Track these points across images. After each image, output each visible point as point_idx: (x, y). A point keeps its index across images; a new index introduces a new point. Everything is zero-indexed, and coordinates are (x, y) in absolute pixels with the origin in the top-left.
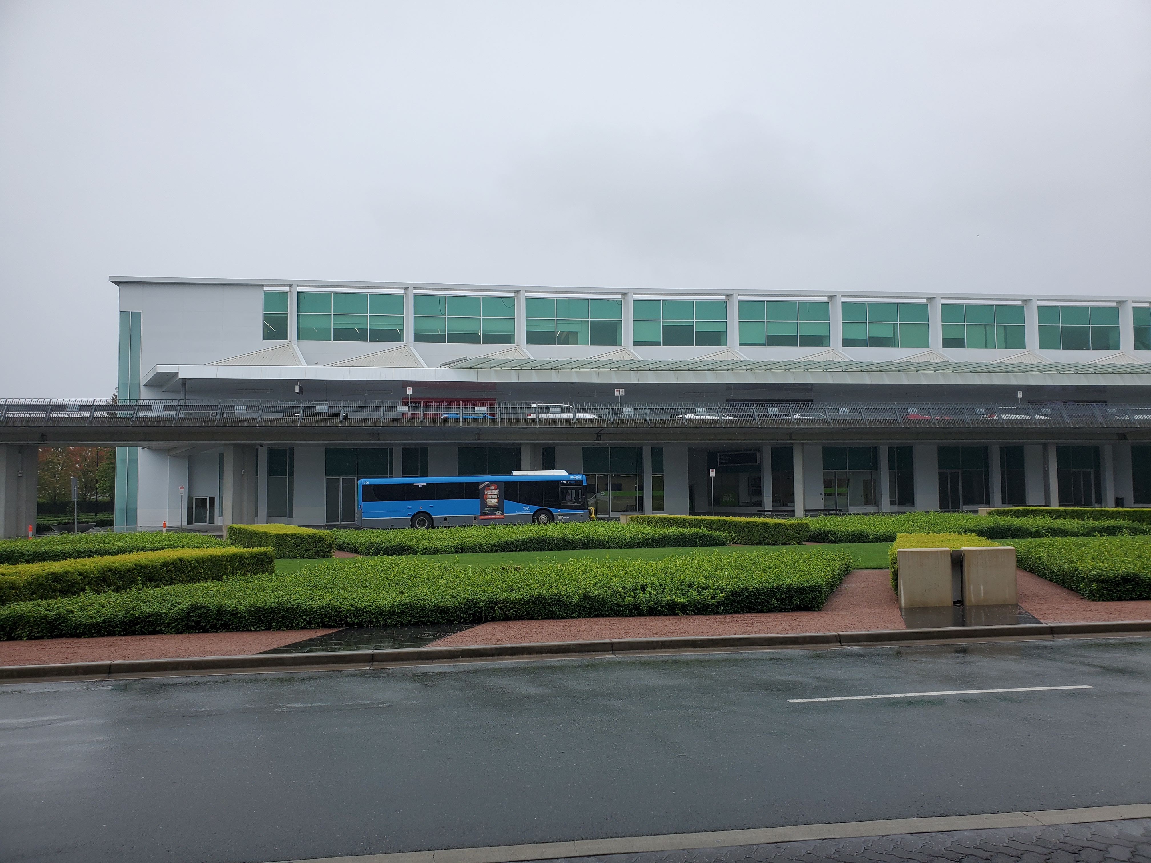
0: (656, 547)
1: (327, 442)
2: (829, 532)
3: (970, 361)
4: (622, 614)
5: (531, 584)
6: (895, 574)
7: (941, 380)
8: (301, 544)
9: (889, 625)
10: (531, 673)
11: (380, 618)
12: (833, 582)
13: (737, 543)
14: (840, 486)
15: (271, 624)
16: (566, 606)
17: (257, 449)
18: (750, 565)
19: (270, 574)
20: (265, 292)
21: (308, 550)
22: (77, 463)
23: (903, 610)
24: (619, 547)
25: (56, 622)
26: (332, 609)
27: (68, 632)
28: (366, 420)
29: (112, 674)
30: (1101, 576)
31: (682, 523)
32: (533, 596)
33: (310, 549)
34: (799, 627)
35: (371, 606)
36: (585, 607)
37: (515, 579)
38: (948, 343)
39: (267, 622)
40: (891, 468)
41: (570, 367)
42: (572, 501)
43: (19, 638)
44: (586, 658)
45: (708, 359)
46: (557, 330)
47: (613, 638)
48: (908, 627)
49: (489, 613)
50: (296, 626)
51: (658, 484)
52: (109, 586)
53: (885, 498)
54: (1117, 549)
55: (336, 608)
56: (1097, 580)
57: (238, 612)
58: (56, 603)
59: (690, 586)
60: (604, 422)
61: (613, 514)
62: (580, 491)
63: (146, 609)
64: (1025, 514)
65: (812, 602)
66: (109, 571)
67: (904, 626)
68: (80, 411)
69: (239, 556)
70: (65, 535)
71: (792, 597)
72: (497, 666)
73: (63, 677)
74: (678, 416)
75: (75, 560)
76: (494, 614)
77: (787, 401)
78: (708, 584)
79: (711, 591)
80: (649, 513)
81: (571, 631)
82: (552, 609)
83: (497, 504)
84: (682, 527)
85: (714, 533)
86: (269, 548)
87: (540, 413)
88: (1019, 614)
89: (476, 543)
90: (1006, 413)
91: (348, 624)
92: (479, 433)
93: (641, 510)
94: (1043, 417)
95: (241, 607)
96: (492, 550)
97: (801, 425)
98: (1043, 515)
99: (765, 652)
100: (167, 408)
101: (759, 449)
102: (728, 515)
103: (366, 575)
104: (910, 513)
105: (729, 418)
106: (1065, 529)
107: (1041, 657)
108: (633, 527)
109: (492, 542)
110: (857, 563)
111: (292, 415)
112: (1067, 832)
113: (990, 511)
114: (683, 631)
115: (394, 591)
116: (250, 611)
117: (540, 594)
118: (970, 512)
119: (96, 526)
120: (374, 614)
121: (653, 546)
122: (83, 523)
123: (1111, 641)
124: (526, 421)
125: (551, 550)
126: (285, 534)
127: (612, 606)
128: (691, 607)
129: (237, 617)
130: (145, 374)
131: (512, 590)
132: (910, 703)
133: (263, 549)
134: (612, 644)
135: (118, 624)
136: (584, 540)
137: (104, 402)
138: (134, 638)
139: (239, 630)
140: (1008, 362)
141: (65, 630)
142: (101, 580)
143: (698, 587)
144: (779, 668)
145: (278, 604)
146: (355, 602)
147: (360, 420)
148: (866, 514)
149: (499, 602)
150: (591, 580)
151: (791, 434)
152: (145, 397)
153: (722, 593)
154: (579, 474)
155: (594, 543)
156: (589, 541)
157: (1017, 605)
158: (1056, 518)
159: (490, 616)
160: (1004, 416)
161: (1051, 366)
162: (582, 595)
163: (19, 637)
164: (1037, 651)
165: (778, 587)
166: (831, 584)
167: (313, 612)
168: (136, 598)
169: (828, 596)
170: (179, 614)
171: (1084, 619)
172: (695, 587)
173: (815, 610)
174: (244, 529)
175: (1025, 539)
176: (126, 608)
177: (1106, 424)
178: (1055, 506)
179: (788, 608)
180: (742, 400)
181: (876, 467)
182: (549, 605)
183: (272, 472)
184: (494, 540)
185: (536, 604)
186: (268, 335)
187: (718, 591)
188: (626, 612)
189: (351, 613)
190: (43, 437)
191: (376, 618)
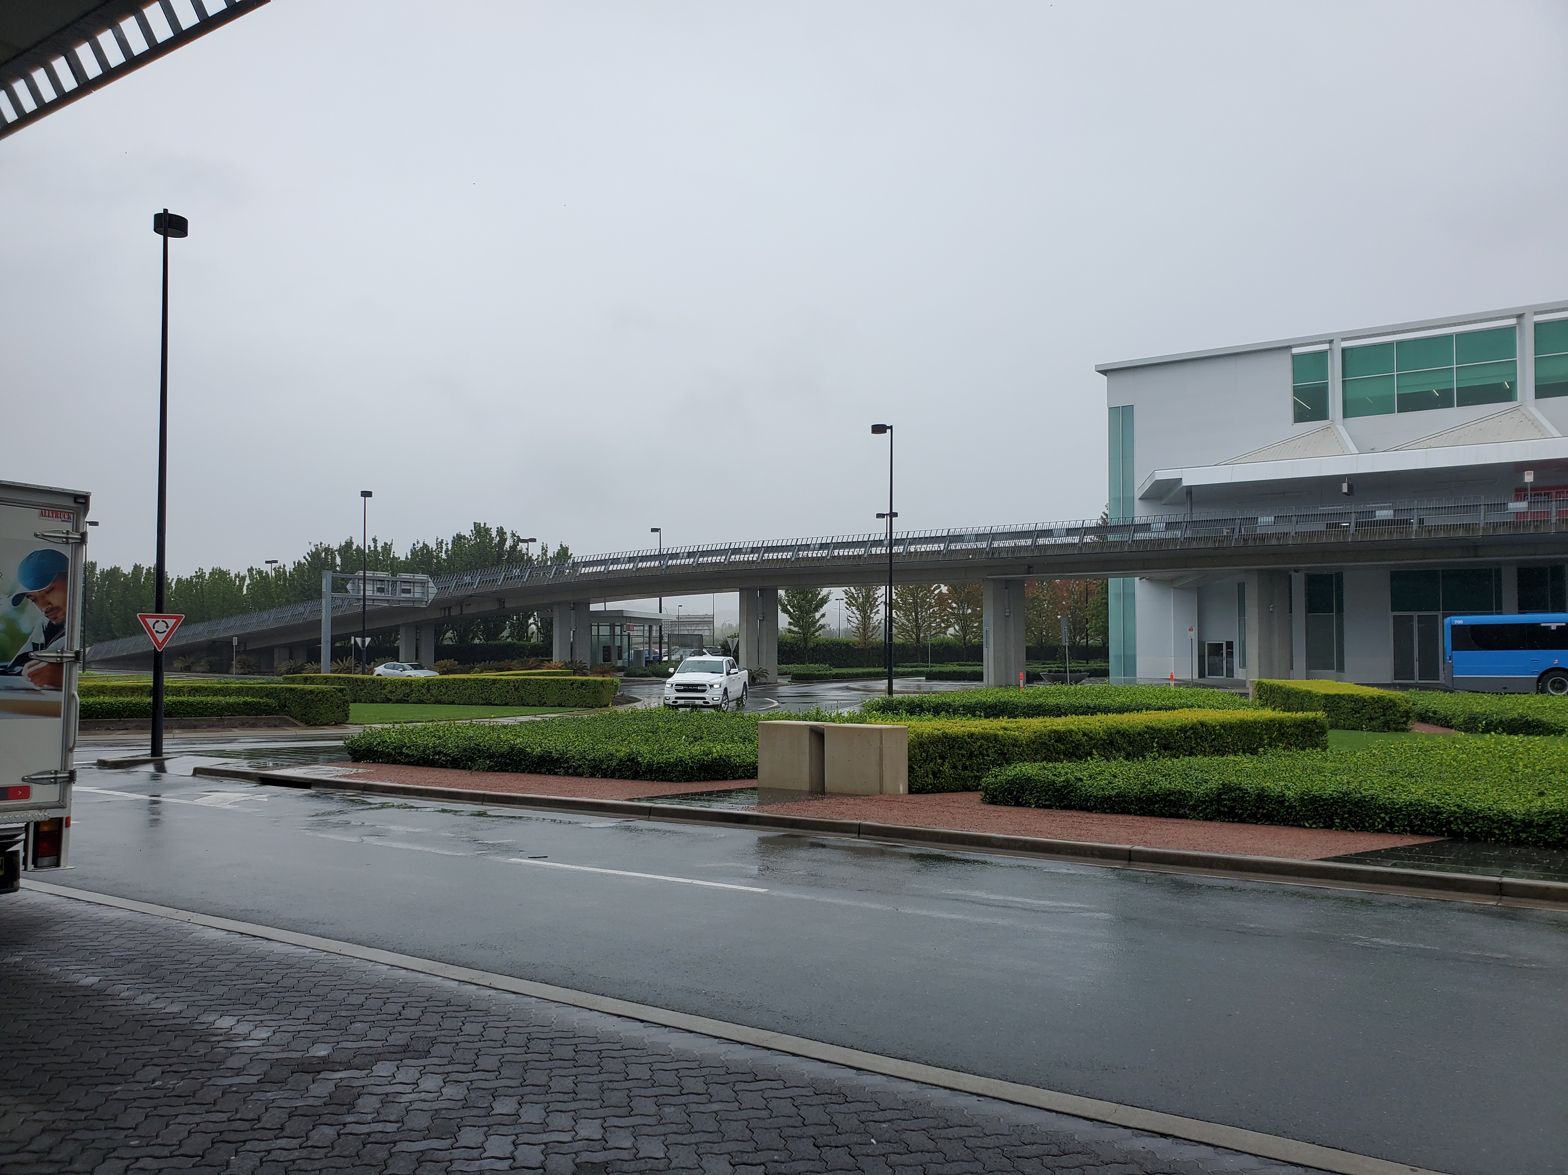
1: (1393, 563)
8: (1362, 709)
11: (1506, 829)
15: (1332, 820)
17: (1291, 576)
19: (1324, 750)
20: (1294, 357)
21: (1372, 719)
22: (1063, 600)
25: (1065, 790)
26: (1425, 808)
27: (1077, 804)
28: (1455, 527)
29: (1133, 863)
33: (1376, 718)
35: (1490, 810)
39: (1328, 817)
43: (1027, 805)
50: (1370, 826)
52: (1118, 751)
55: (1432, 807)
57: (1285, 800)
58: (1063, 768)
63: (1165, 784)
66: (1116, 733)
68: (1068, 535)
69: (1278, 723)
70: (1059, 686)
73: (1079, 858)
75: (1077, 717)
86: (1320, 714)
91: (1451, 832)
95: (1289, 794)
100: (1170, 526)
103: (1473, 761)
111: (1337, 525)
115: (1529, 790)
116: (1302, 799)
119: (1089, 677)
120: (1497, 822)
122: (1075, 672)
126: (1339, 695)
129: (1285, 806)
130: (1141, 484)
133: (1311, 715)
135: (1133, 801)
137: (1093, 524)
138: (1154, 819)
139: (1287, 825)
141: (1075, 801)
142: (1108, 744)
145: (1343, 794)
146: (1463, 801)
147: (1447, 528)
152: (1141, 513)
163: (1026, 803)
167: (1395, 809)
168: (1153, 770)
170: (1207, 795)
174: (1279, 687)
176: (1143, 781)
183: (1312, 607)
186: (1301, 416)
189: (1457, 818)
190: (1030, 569)
191: (1500, 828)
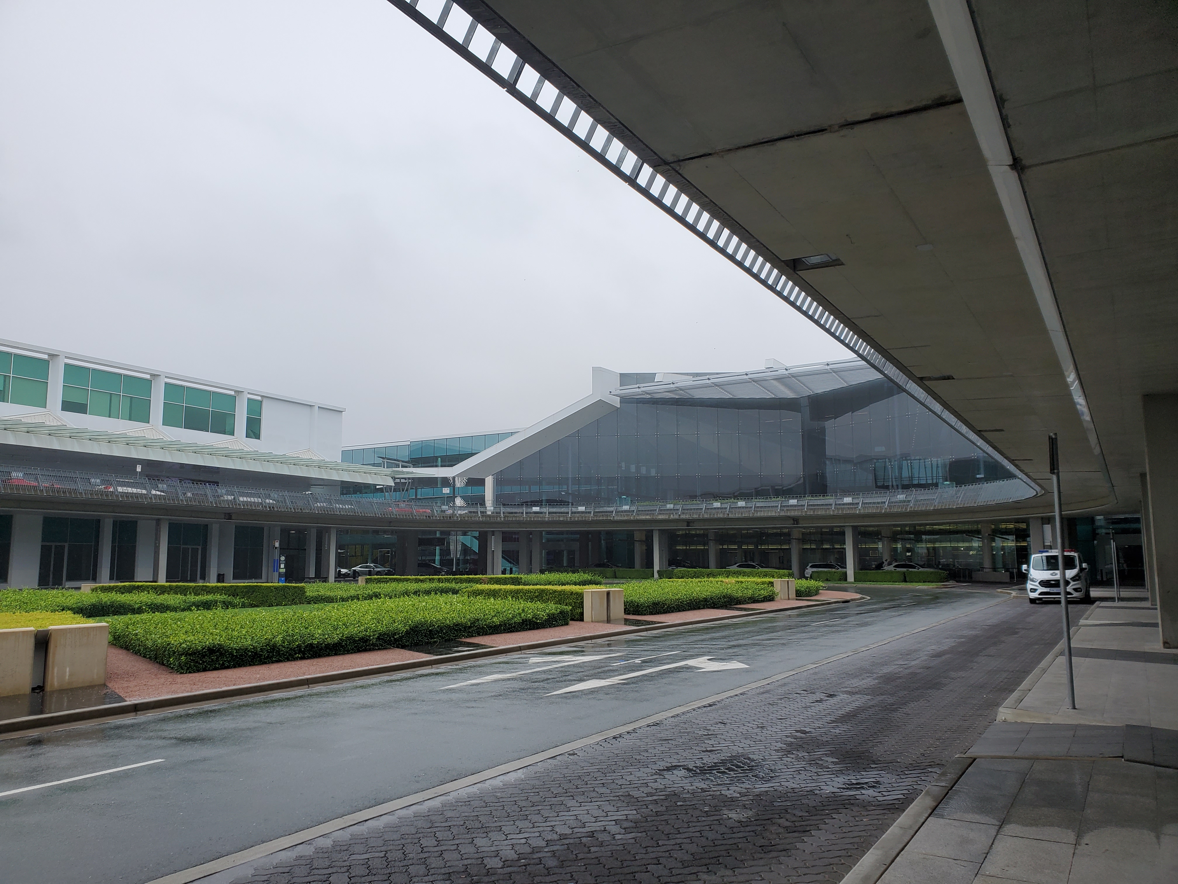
3: (91, 428)
7: (55, 445)
30: (189, 649)
38: (67, 406)
54: (209, 622)
56: (186, 653)
64: (130, 590)
88: (105, 694)
90: (122, 486)
94: (158, 493)
98: (148, 591)
106: (167, 605)
107: (120, 737)
113: (94, 587)
118: (72, 588)
123: (190, 712)
140: (131, 434)
157: (105, 685)
158: (160, 594)
160: (120, 489)
161: (172, 443)
164: (117, 731)
171: (168, 693)
175: (125, 616)
177: (216, 503)
178: (162, 582)
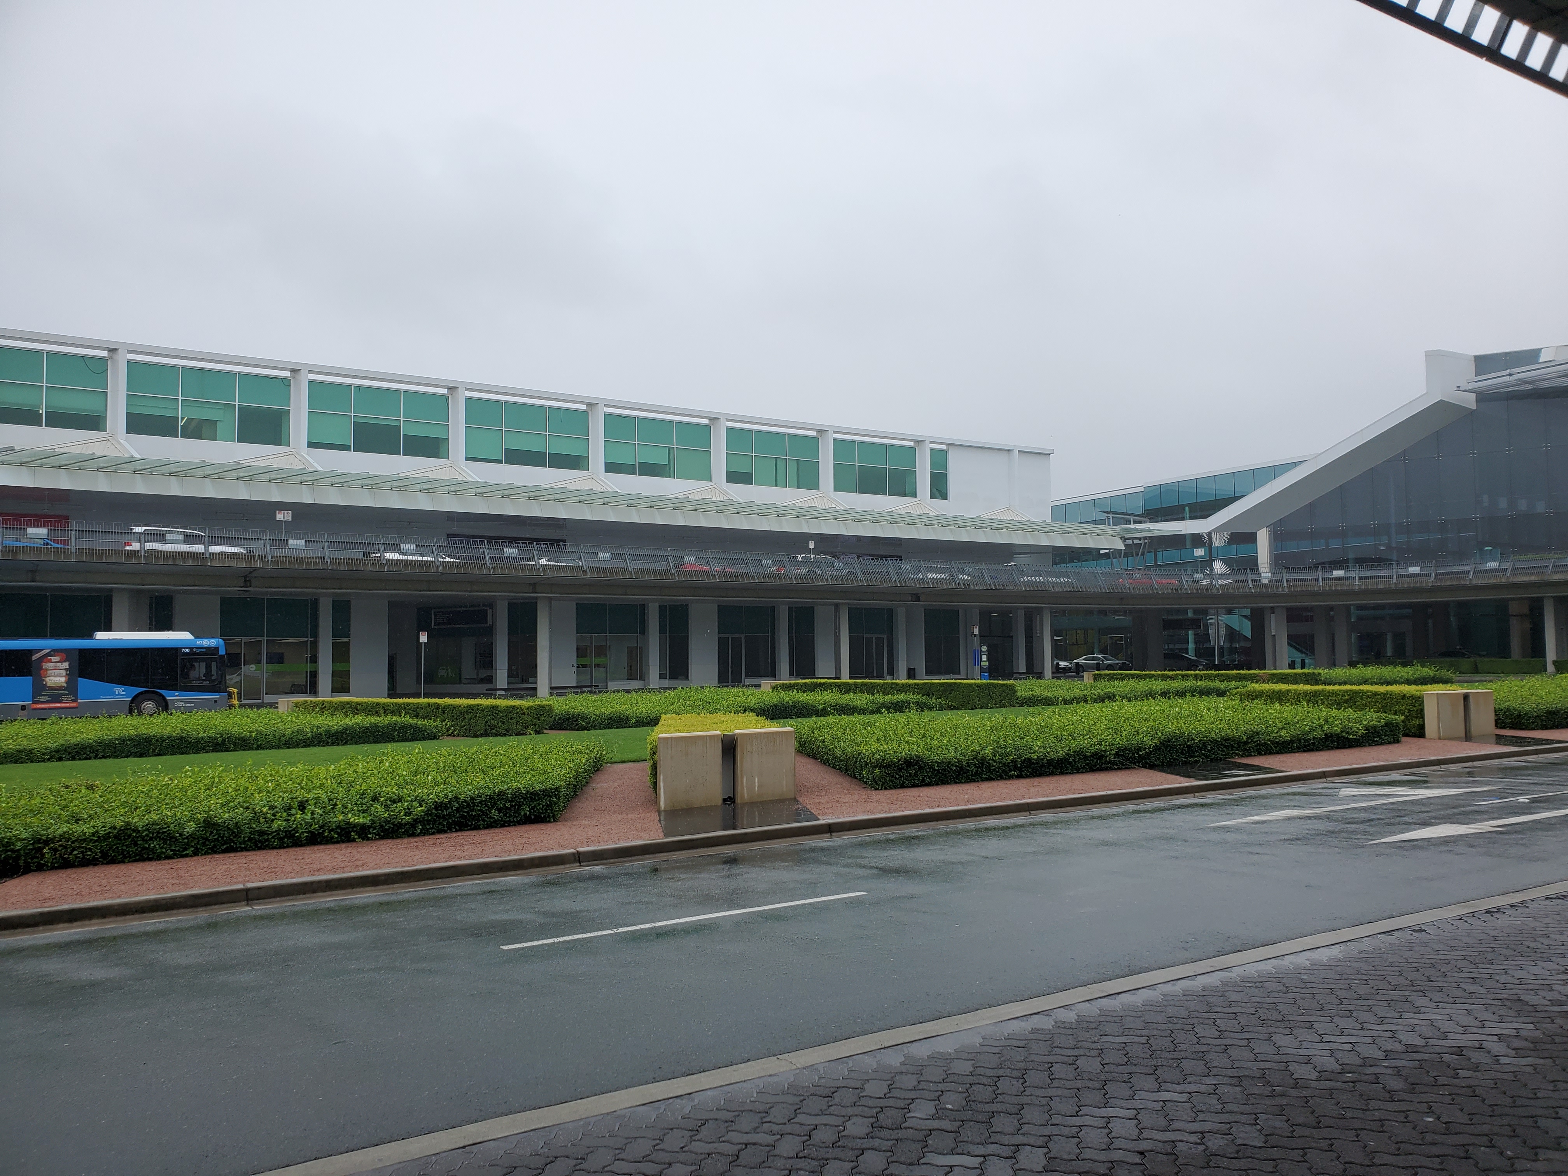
0: (333, 744)
2: (579, 715)
3: (758, 501)
4: (267, 846)
5: (113, 809)
6: (654, 767)
7: (723, 523)
9: (643, 834)
10: (103, 947)
12: (577, 782)
13: (454, 736)
14: (598, 655)
16: (174, 840)
18: (466, 764)
23: (663, 813)
24: (272, 747)
30: (883, 760)
31: (373, 710)
32: (115, 828)
34: (525, 845)
36: (207, 839)
37: (85, 803)
38: (734, 477)
40: (662, 631)
41: (202, 473)
42: (199, 679)
44: (202, 915)
45: (421, 475)
46: (182, 416)
47: (248, 881)
48: (666, 835)
49: (32, 859)
51: (341, 653)
53: (654, 671)
54: (903, 728)
56: (880, 765)
59: (375, 799)
60: (256, 559)
61: (268, 699)
62: (214, 664)
64: (812, 688)
65: (546, 810)
67: (662, 835)
71: (520, 806)
72: (41, 942)
74: (374, 555)
76: (42, 860)
77: (531, 540)
78: (401, 794)
79: (406, 804)
80: (325, 696)
81: (179, 877)
82: (149, 845)
83: (65, 685)
84: (373, 715)
85: (420, 722)
87: (148, 541)
88: (797, 810)
89: (21, 748)
90: (796, 566)
92: (34, 569)
93: (314, 691)
94: (835, 573)
96: (52, 757)
97: (549, 573)
98: (832, 690)
99: (476, 884)
101: (491, 604)
102: (442, 696)
104: (682, 688)
105: (450, 560)
106: (854, 706)
107: (816, 861)
108: (297, 717)
109: (52, 745)
110: (610, 756)
112: (822, 1072)
113: (774, 685)
114: (359, 863)
117: (128, 824)
118: (752, 686)
121: (327, 744)
123: (890, 836)
124: (122, 554)
125: (159, 755)
127: (252, 834)
128: (375, 829)
131: (78, 820)
132: (660, 934)
134: (247, 891)
136: (216, 738)
140: (800, 505)
143: (386, 800)
144: (493, 904)
148: (628, 691)
149: (52, 840)
150: (217, 799)
151: (534, 586)
153: (422, 807)
154: (213, 638)
155: (234, 742)
156: (224, 740)
157: (795, 800)
158: (845, 693)
159: (34, 863)
161: (846, 512)
162: (202, 820)
164: (813, 855)
165: (501, 793)
166: (574, 785)
169: (569, 801)
171: (864, 812)
172: (382, 799)
173: (549, 822)
175: (809, 719)
177: (900, 582)
178: (845, 678)
179: (514, 821)
180: (468, 537)
181: (644, 632)
182: (143, 840)
184: (56, 742)
185: (120, 840)
187: (416, 804)
188: (274, 842)
